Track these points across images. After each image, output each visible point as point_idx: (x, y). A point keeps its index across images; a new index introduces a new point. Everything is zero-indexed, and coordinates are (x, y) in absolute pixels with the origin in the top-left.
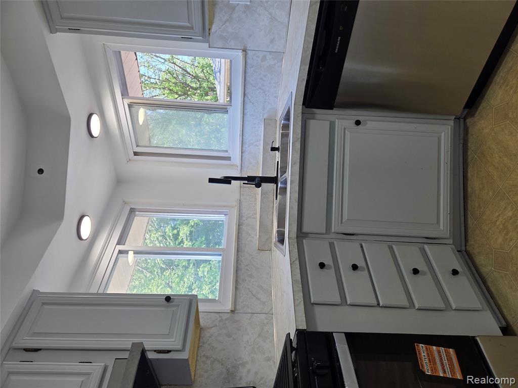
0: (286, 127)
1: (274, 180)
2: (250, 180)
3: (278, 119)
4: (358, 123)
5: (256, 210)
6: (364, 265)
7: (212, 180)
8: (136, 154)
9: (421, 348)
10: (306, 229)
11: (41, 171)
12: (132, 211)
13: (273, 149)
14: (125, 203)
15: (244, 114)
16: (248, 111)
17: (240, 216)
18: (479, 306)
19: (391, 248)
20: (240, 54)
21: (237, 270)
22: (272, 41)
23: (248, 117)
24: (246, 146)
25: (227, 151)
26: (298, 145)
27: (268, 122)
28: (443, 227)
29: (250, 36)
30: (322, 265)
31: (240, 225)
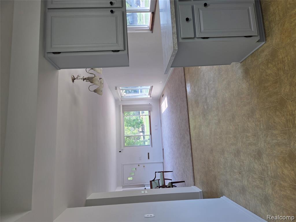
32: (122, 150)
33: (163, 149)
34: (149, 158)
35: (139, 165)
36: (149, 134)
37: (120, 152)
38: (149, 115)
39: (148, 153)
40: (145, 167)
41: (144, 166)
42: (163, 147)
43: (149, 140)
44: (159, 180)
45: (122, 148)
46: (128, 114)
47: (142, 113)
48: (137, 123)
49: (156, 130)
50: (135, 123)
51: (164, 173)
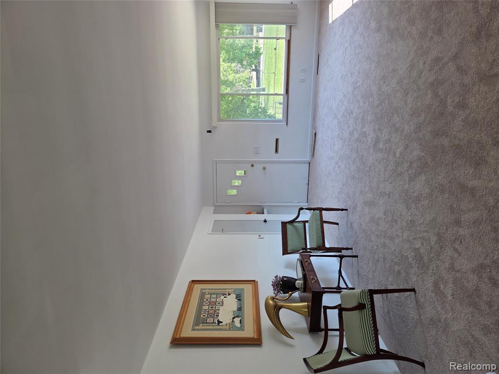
32: (215, 127)
33: (315, 134)
34: (277, 151)
35: (252, 166)
36: (282, 90)
37: (209, 132)
38: (288, 39)
39: (277, 140)
40: (266, 170)
41: (264, 169)
42: (314, 127)
43: (281, 106)
44: (305, 222)
45: (215, 123)
46: (231, 32)
47: (258, 31)
48: (249, 55)
49: (303, 81)
50: (244, 55)
51: (323, 212)
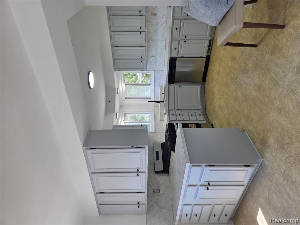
0: (165, 88)
1: (163, 102)
2: (157, 102)
3: (163, 86)
4: (180, 86)
5: (159, 112)
6: (182, 114)
7: (148, 101)
8: (125, 98)
9: (190, 125)
10: (170, 109)
11: (110, 101)
12: (125, 113)
13: (163, 94)
14: (123, 112)
15: (154, 86)
16: (156, 85)
17: (155, 113)
18: (203, 120)
19: (188, 112)
20: (153, 72)
21: (155, 125)
22: (161, 68)
23: (155, 86)
24: (155, 94)
25: (150, 96)
26: (167, 91)
27: (161, 87)
28: (199, 107)
29: (156, 68)
30: (173, 115)
31: (155, 116)
